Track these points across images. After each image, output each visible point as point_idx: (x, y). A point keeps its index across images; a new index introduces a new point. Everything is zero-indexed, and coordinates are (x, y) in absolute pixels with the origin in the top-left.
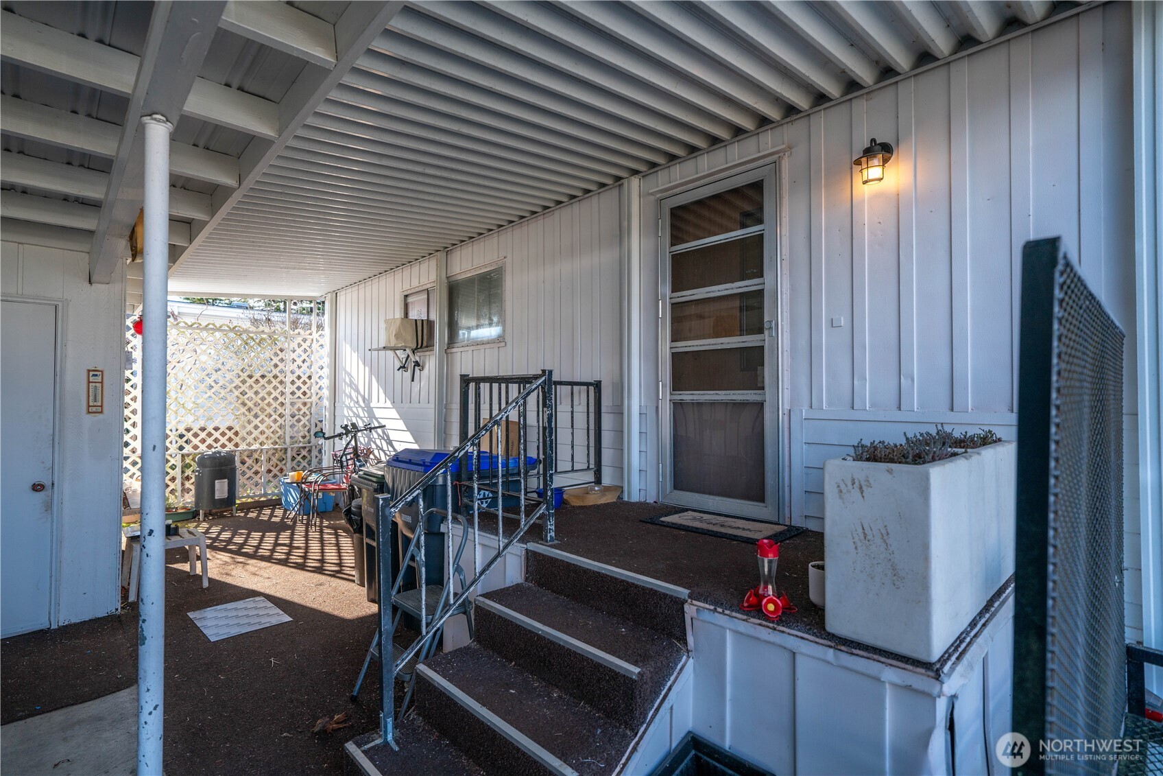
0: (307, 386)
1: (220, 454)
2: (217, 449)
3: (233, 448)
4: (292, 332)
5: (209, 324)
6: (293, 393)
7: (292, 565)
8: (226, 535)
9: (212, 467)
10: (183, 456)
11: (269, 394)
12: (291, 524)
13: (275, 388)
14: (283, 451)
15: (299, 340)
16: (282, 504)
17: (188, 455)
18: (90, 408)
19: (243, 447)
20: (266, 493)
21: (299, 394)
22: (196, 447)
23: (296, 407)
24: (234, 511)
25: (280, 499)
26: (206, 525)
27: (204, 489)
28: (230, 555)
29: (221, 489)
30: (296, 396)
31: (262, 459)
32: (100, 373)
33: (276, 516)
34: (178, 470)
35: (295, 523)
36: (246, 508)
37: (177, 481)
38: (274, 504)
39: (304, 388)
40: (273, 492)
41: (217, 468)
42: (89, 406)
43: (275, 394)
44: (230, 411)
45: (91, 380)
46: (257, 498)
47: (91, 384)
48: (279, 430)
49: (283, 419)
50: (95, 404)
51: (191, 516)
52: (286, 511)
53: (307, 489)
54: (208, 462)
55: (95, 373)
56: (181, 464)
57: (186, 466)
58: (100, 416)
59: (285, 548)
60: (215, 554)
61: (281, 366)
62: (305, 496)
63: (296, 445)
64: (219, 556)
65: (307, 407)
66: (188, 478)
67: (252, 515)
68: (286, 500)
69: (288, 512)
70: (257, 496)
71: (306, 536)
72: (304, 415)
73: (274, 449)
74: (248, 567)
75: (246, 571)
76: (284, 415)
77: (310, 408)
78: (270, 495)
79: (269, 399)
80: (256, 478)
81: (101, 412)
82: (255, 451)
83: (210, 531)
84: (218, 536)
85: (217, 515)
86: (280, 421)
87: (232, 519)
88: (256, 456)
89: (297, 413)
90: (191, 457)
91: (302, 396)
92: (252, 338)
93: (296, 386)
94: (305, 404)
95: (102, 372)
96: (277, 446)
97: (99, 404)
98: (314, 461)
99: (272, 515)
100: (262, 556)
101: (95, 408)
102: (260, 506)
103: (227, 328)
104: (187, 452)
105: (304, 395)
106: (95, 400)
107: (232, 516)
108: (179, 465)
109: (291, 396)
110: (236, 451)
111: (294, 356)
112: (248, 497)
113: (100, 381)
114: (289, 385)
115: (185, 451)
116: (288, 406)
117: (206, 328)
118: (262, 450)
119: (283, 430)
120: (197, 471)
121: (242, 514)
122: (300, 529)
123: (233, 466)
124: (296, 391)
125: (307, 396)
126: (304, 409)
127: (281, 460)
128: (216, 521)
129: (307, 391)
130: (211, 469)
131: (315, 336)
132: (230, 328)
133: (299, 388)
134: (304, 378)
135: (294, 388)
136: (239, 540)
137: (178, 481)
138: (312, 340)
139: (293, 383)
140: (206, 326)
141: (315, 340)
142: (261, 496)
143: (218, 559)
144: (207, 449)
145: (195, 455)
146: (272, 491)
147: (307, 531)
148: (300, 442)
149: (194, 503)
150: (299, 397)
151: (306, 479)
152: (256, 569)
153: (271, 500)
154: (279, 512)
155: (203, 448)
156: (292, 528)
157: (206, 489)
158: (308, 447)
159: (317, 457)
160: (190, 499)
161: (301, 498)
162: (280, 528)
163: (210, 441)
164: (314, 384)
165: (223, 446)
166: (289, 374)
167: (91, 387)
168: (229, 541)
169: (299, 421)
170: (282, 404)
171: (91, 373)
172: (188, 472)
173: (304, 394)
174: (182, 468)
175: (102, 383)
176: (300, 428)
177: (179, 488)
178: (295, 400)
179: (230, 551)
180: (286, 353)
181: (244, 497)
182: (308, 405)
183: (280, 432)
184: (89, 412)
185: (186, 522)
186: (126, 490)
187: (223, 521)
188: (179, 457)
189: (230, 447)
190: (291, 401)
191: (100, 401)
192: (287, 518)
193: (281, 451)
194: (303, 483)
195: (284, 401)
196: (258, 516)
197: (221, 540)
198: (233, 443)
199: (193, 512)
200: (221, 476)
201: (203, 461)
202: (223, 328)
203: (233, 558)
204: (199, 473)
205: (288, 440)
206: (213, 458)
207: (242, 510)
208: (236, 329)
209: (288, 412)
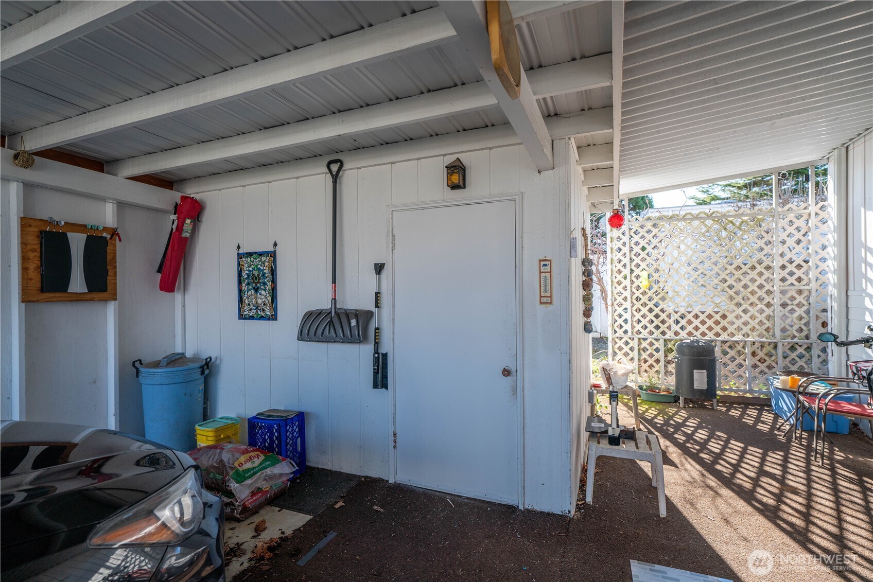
0: (803, 270)
1: (698, 344)
2: (695, 338)
3: (714, 337)
4: (780, 209)
5: (686, 214)
6: (783, 280)
7: (785, 526)
8: (701, 435)
9: (691, 356)
10: (665, 340)
11: (753, 280)
12: (783, 440)
13: (761, 274)
14: (772, 346)
15: (791, 216)
16: (770, 406)
17: (670, 340)
18: (542, 298)
19: (724, 336)
20: (752, 390)
21: (791, 280)
22: (676, 334)
23: (789, 295)
24: (715, 404)
25: (769, 400)
26: (684, 413)
27: (684, 378)
28: (700, 468)
29: (700, 379)
30: (789, 282)
31: (747, 351)
32: (549, 262)
33: (763, 422)
34: (662, 353)
35: (789, 440)
36: (730, 402)
37: (660, 363)
38: (763, 404)
39: (799, 273)
40: (760, 390)
41: (695, 358)
42: (541, 297)
43: (760, 281)
44: (709, 299)
45: (542, 271)
46: (741, 394)
47: (542, 274)
48: (766, 321)
49: (772, 308)
50: (546, 294)
51: (673, 401)
52: (777, 417)
53: (806, 404)
54: (686, 350)
55: (545, 263)
56: (664, 349)
57: (668, 351)
58: (550, 307)
59: (774, 483)
60: (684, 461)
61: (767, 249)
62: (804, 412)
63: (790, 340)
64: (688, 467)
65: (802, 296)
66: (669, 362)
67: (735, 413)
68: (777, 404)
69: (781, 421)
70: (741, 391)
71: (808, 471)
72: (799, 305)
73: (760, 342)
74: (719, 501)
75: (716, 507)
76: (772, 305)
77: (809, 297)
78: (756, 392)
79: (753, 287)
80: (740, 372)
81: (551, 303)
82: (737, 342)
83: (687, 423)
84: (694, 432)
85: (698, 404)
86: (768, 311)
87: (712, 413)
88: (739, 348)
89: (789, 302)
90: (672, 342)
91: (796, 283)
92: (732, 222)
93: (787, 271)
94: (800, 292)
95: (550, 261)
96: (764, 340)
97: (549, 294)
98: (816, 362)
99: (758, 420)
100: (739, 486)
101: (546, 300)
102: (745, 403)
103: (704, 216)
104: (669, 338)
105: (799, 282)
106: (546, 292)
107: (713, 409)
108: (662, 349)
109: (781, 283)
110: (716, 341)
111: (783, 236)
112: (731, 390)
113: (549, 271)
114: (777, 270)
115: (667, 337)
116: (777, 295)
117: (684, 218)
118: (745, 342)
119: (771, 322)
120: (677, 358)
121: (724, 409)
122: (797, 453)
123: (712, 357)
124: (788, 277)
125: (803, 283)
126: (799, 299)
127: (769, 355)
128: (696, 411)
129: (803, 276)
130: (689, 357)
131: (813, 209)
132: (708, 215)
133: (791, 274)
134: (799, 261)
135: (784, 273)
136: (714, 446)
137: (662, 363)
138: (810, 215)
139: (783, 267)
140: (684, 217)
141: (813, 215)
142: (745, 392)
143: (686, 470)
144: (687, 336)
145: (676, 341)
146: (759, 388)
147: (808, 463)
148: (795, 337)
149: (675, 387)
150: (792, 284)
151: (806, 388)
152: (730, 510)
153: (758, 398)
154: (768, 417)
155: (683, 334)
156: (785, 448)
157: (685, 376)
158: (806, 343)
159: (819, 356)
160: (672, 381)
161: (798, 409)
162: (768, 442)
163: (690, 328)
164: (813, 268)
165: (704, 334)
166: (777, 257)
167: (542, 277)
168: (703, 445)
169: (792, 311)
170: (769, 292)
171: (542, 263)
172: (670, 357)
173: (799, 280)
174: (665, 352)
175: (550, 272)
176: (795, 320)
177: (663, 371)
178: (786, 288)
179: (700, 462)
180: (773, 233)
181: (726, 390)
182: (806, 294)
183: (768, 324)
184: (541, 303)
185: (667, 405)
186: (609, 371)
187: (702, 412)
188: (662, 341)
189: (710, 336)
190: (781, 288)
191: (549, 291)
192: (779, 429)
193: (769, 345)
194: (800, 393)
195: (771, 289)
196: (741, 416)
197: (695, 441)
198: (713, 332)
199: (675, 397)
200: (701, 367)
201: (682, 349)
202: (700, 216)
203: (703, 475)
204: (678, 360)
205: (778, 333)
206: (691, 346)
207: (724, 403)
208: (714, 215)
209: (777, 300)
